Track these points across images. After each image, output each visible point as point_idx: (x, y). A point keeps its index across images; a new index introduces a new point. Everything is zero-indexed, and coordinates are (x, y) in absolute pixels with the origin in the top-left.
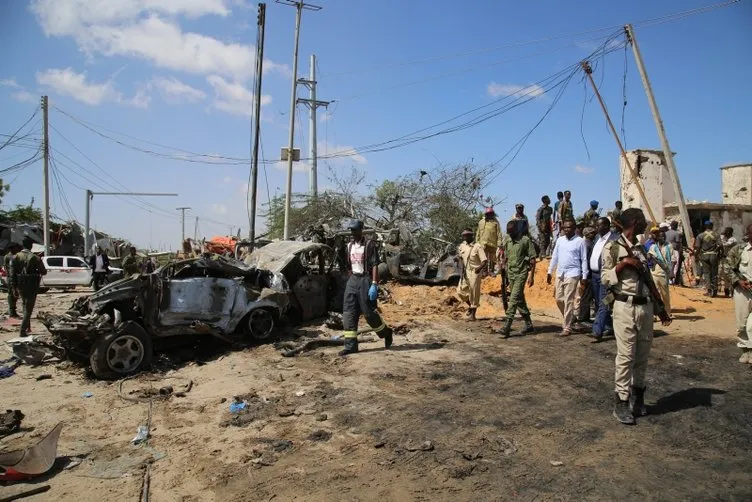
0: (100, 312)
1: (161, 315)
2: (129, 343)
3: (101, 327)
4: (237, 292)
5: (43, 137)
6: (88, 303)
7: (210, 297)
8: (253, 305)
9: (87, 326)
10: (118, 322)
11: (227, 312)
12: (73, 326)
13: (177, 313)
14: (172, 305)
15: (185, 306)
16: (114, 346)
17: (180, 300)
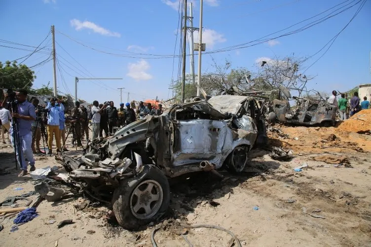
0: (121, 156)
1: (175, 156)
2: (150, 187)
3: (123, 173)
4: (226, 133)
5: (53, 48)
6: (107, 146)
7: (209, 138)
8: (236, 144)
9: (109, 173)
10: (140, 167)
11: (220, 151)
12: (95, 173)
13: (187, 154)
14: (183, 146)
15: (193, 146)
16: (137, 192)
17: (189, 141)
